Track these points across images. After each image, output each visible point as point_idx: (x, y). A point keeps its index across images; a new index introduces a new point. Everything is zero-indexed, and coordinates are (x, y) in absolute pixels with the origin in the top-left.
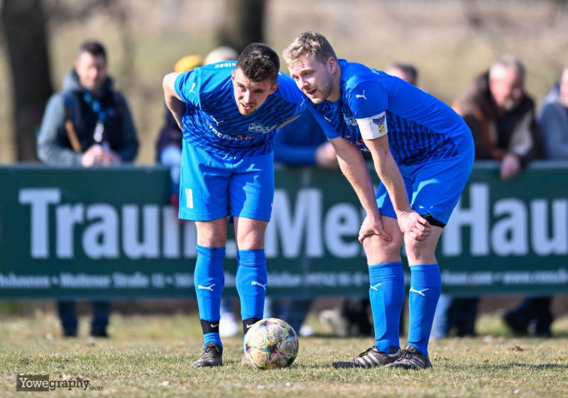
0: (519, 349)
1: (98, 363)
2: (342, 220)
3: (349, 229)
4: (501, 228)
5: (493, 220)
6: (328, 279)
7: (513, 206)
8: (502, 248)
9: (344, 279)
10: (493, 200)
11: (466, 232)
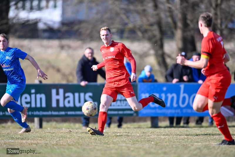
2: (26, 98)
3: (28, 100)
4: (67, 100)
5: (65, 98)
7: (70, 95)
8: (67, 105)
10: (65, 93)
11: (58, 101)
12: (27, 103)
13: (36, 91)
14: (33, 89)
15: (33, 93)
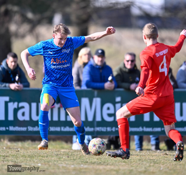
0: (166, 154)
1: (17, 157)
2: (108, 109)
3: (112, 111)
6: (103, 129)
9: (109, 129)
12: (110, 115)
13: (122, 99)
14: (118, 96)
15: (118, 102)
